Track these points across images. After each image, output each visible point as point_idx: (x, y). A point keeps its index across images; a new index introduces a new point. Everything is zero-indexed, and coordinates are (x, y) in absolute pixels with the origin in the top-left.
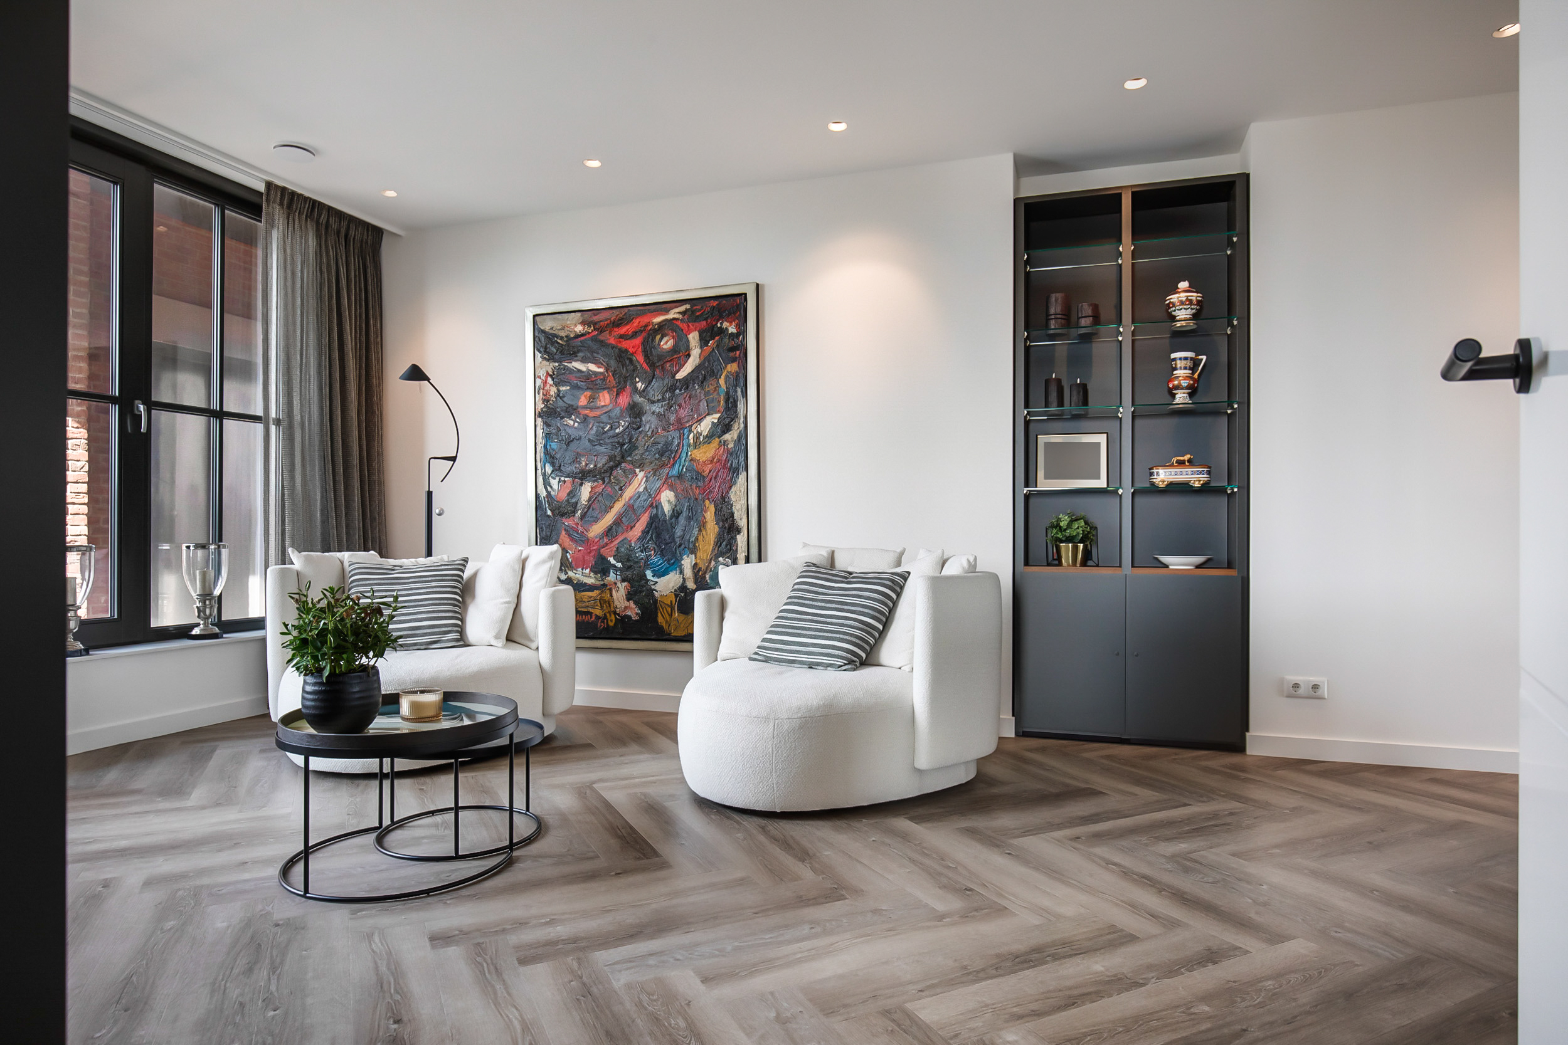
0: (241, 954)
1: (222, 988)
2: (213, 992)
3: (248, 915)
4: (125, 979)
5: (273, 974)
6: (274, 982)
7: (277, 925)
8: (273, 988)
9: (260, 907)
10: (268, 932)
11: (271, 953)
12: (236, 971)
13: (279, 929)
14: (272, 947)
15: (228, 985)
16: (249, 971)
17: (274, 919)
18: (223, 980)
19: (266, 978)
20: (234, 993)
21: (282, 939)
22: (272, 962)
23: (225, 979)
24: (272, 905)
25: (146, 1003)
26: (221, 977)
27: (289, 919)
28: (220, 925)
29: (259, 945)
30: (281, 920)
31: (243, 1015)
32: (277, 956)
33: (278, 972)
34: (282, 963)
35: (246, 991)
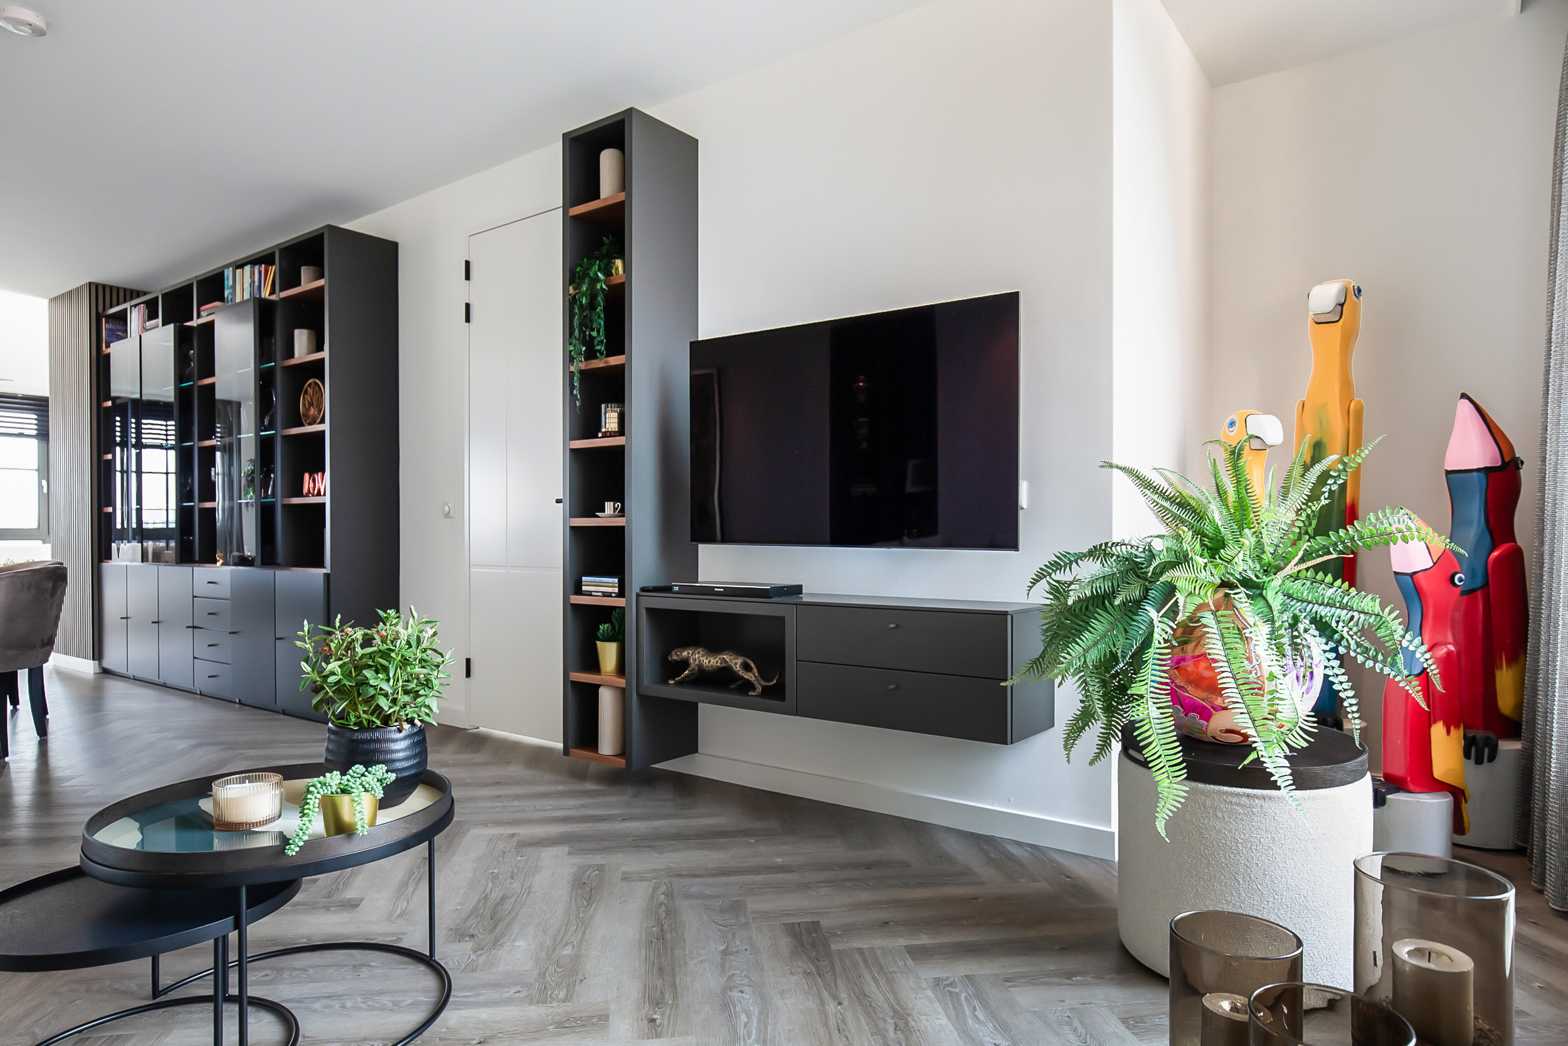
0: (507, 912)
1: (523, 889)
2: (530, 887)
3: (494, 951)
4: (592, 904)
5: (487, 895)
6: (489, 889)
7: (472, 936)
8: (490, 885)
9: (481, 960)
10: (481, 930)
11: (484, 911)
12: (513, 899)
13: (472, 931)
14: (482, 916)
15: (520, 891)
16: (504, 899)
17: (472, 943)
18: (523, 894)
19: (493, 892)
20: (516, 885)
21: (472, 922)
22: (485, 903)
23: (521, 895)
24: (470, 960)
25: (573, 886)
26: (524, 896)
27: (459, 941)
28: (520, 943)
29: (492, 919)
30: (467, 941)
31: (512, 872)
32: (481, 907)
33: (484, 895)
34: (479, 902)
35: (508, 885)
